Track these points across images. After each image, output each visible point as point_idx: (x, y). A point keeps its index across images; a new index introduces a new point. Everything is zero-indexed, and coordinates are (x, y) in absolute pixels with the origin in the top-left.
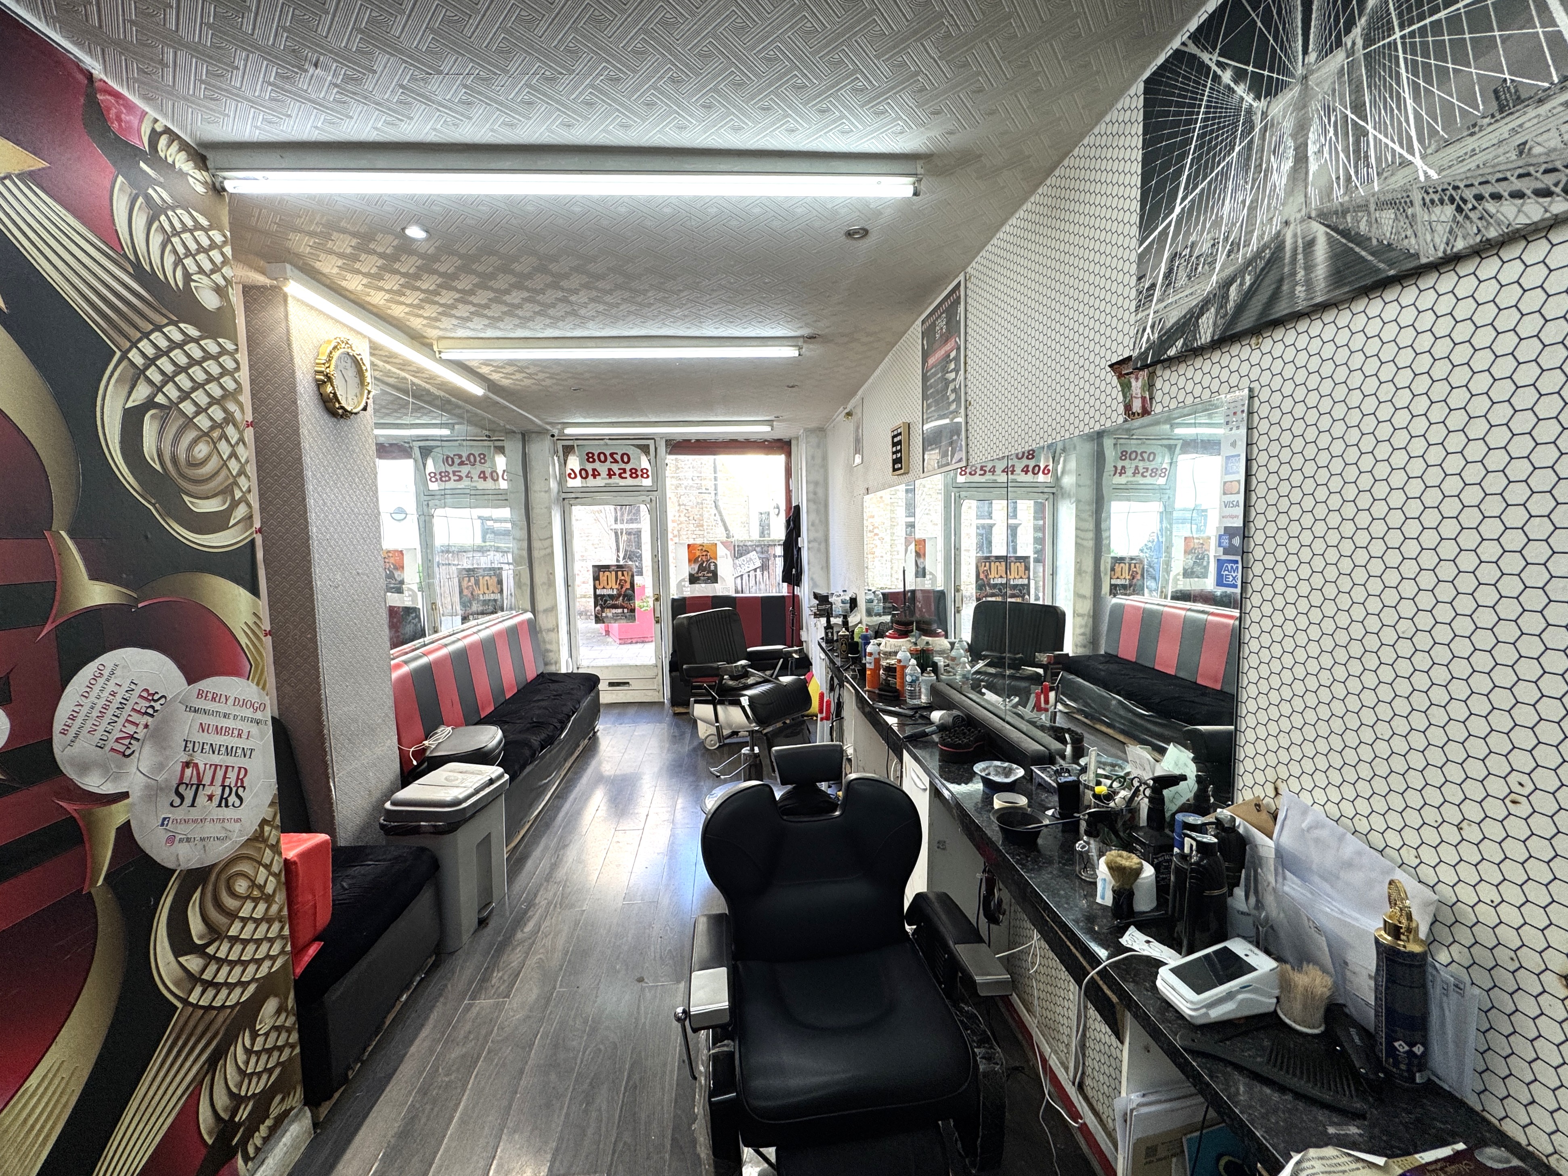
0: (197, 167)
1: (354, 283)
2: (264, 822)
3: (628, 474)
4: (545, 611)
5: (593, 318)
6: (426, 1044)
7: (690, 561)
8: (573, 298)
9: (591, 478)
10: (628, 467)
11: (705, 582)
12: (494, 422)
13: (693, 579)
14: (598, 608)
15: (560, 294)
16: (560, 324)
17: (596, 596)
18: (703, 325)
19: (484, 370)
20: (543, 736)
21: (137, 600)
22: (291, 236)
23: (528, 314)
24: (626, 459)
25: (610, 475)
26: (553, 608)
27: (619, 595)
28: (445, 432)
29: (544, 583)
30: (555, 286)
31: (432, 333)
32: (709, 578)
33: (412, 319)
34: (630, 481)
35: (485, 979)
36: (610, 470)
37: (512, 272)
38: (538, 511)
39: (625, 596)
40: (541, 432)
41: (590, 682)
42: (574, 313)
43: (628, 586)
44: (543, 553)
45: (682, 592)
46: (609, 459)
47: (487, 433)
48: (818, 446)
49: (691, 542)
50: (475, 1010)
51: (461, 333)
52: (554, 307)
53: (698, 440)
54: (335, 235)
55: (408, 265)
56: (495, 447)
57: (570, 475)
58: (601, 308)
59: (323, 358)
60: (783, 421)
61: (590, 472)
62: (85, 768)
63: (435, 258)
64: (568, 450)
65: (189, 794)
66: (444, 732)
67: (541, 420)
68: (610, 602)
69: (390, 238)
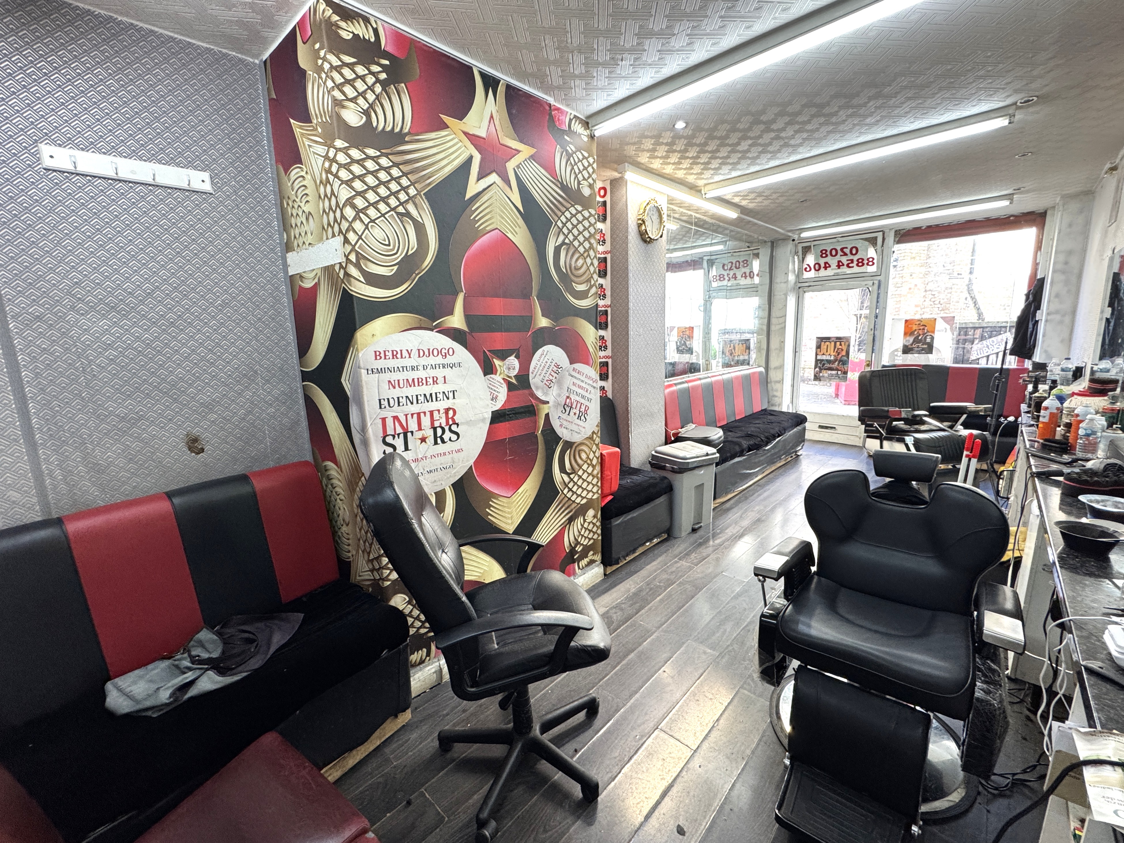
0: (585, 129)
1: (656, 164)
2: (593, 433)
3: (854, 264)
4: (775, 368)
5: (801, 145)
6: (654, 568)
7: (905, 334)
8: (783, 135)
9: (822, 269)
10: (855, 258)
11: (919, 353)
12: (750, 236)
13: (907, 350)
14: (817, 369)
15: (773, 135)
16: (779, 155)
17: (817, 361)
18: (897, 124)
19: (736, 200)
20: (751, 442)
21: (556, 326)
22: (626, 148)
23: (755, 155)
24: (854, 252)
25: (839, 266)
26: (781, 367)
27: (835, 360)
28: (721, 247)
29: (776, 349)
30: (768, 130)
31: (701, 183)
32: (923, 349)
33: (688, 177)
34: (856, 269)
35: (688, 554)
36: (839, 262)
37: (738, 130)
38: (778, 295)
39: (840, 361)
40: (785, 239)
41: (800, 420)
42: (786, 145)
43: (844, 353)
44: (778, 327)
45: (894, 360)
46: (840, 253)
47: (747, 244)
48: (1081, 211)
49: (908, 318)
50: (679, 565)
51: (717, 178)
52: (771, 145)
53: (929, 227)
54: (644, 141)
55: (680, 146)
56: (754, 254)
57: (806, 269)
58: (805, 135)
59: (642, 211)
60: (1028, 192)
61: (823, 265)
62: (537, 388)
63: (693, 136)
64: (806, 250)
65: (568, 409)
66: (691, 426)
67: (783, 229)
68: (827, 365)
69: (668, 133)
